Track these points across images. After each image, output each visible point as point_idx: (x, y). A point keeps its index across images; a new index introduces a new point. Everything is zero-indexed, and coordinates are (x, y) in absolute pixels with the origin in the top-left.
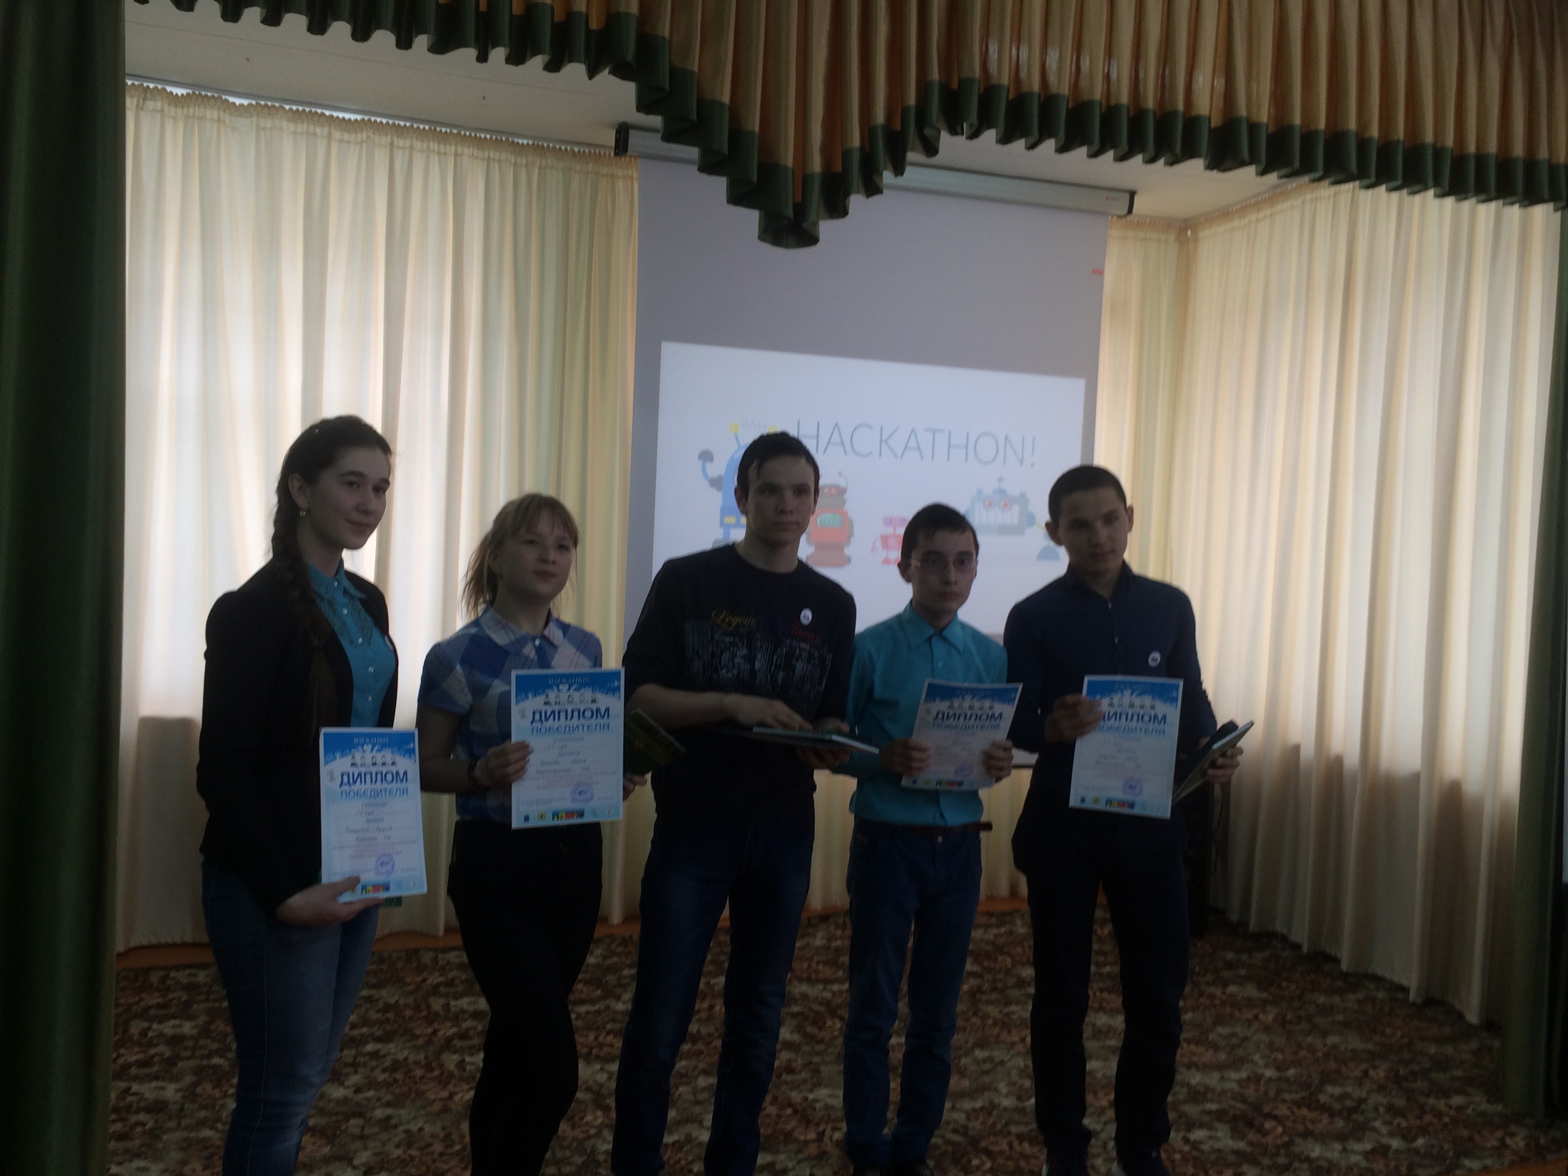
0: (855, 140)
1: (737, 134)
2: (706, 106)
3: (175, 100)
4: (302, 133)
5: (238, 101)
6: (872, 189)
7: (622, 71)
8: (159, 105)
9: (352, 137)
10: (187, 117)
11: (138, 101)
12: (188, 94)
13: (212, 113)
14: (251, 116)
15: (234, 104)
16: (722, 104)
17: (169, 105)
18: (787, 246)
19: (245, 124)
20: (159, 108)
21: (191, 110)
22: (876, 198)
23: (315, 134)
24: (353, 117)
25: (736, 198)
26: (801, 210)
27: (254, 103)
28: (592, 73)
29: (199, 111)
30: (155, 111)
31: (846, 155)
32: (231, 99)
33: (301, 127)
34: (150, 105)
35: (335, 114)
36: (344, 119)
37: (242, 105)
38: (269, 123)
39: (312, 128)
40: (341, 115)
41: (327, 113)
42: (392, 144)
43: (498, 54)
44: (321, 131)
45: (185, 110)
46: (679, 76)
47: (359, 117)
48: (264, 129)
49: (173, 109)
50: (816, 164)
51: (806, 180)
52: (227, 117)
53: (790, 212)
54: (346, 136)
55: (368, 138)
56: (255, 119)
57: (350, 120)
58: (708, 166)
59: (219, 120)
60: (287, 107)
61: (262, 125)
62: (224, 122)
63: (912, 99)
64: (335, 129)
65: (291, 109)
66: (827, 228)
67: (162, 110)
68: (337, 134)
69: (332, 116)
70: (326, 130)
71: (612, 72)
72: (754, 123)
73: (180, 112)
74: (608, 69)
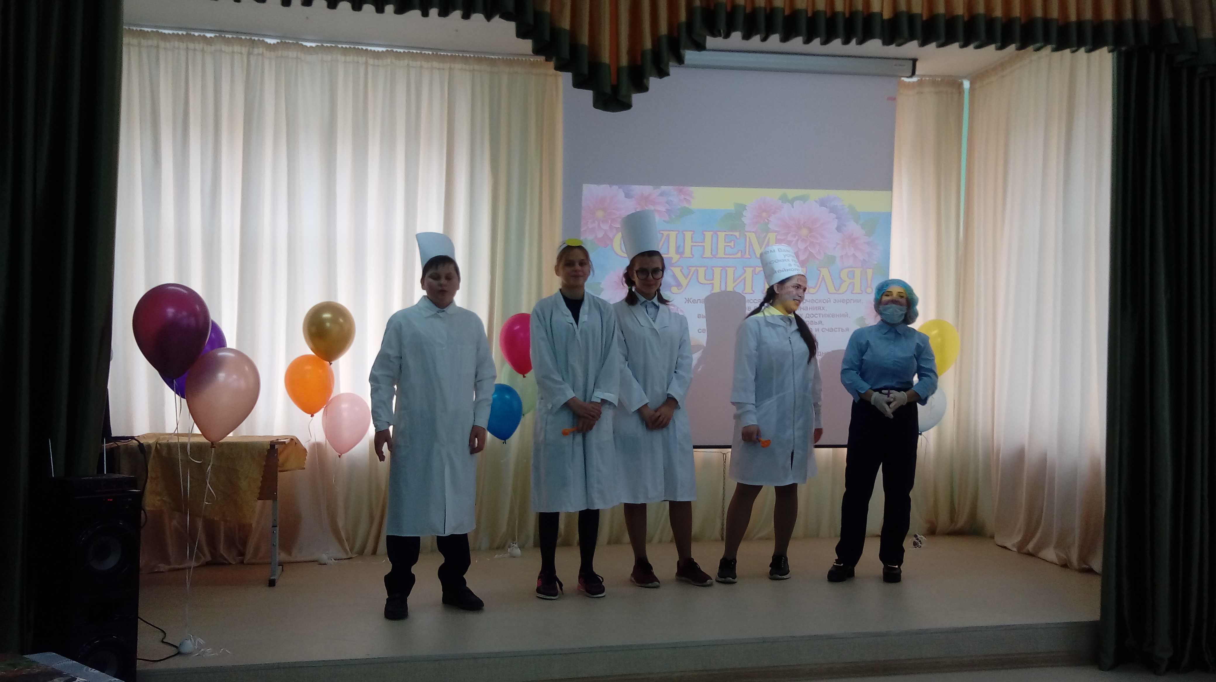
0: (648, 44)
1: (575, 47)
2: (555, 32)
3: (270, 47)
5: (308, 44)
6: (662, 73)
7: (506, 16)
8: (261, 50)
9: (380, 62)
10: (277, 57)
11: (249, 50)
12: (278, 43)
13: (292, 54)
14: (318, 54)
15: (306, 46)
16: (565, 30)
17: (266, 50)
18: (613, 111)
19: (314, 59)
20: (261, 53)
21: (280, 52)
22: (666, 79)
23: (358, 62)
24: (380, 49)
25: (579, 83)
26: (615, 89)
27: (319, 44)
28: (489, 18)
29: (285, 53)
31: (643, 53)
32: (305, 44)
33: (350, 58)
34: (256, 51)
35: (369, 48)
36: (374, 51)
37: (311, 47)
38: (328, 58)
39: (356, 59)
40: (373, 49)
41: (364, 48)
43: (434, 12)
44: (362, 60)
45: (276, 53)
46: (538, 15)
47: (384, 49)
48: (326, 61)
49: (269, 52)
50: (624, 61)
51: (619, 70)
52: (302, 56)
53: (608, 90)
54: (376, 62)
55: (391, 62)
56: (320, 55)
57: (378, 52)
58: (561, 67)
59: (297, 58)
60: (340, 46)
61: (325, 59)
62: (300, 59)
63: (683, 17)
65: (342, 47)
66: (637, 98)
68: (371, 61)
69: (366, 50)
70: (364, 59)
71: (500, 17)
72: (585, 40)
73: (273, 54)
74: (498, 15)
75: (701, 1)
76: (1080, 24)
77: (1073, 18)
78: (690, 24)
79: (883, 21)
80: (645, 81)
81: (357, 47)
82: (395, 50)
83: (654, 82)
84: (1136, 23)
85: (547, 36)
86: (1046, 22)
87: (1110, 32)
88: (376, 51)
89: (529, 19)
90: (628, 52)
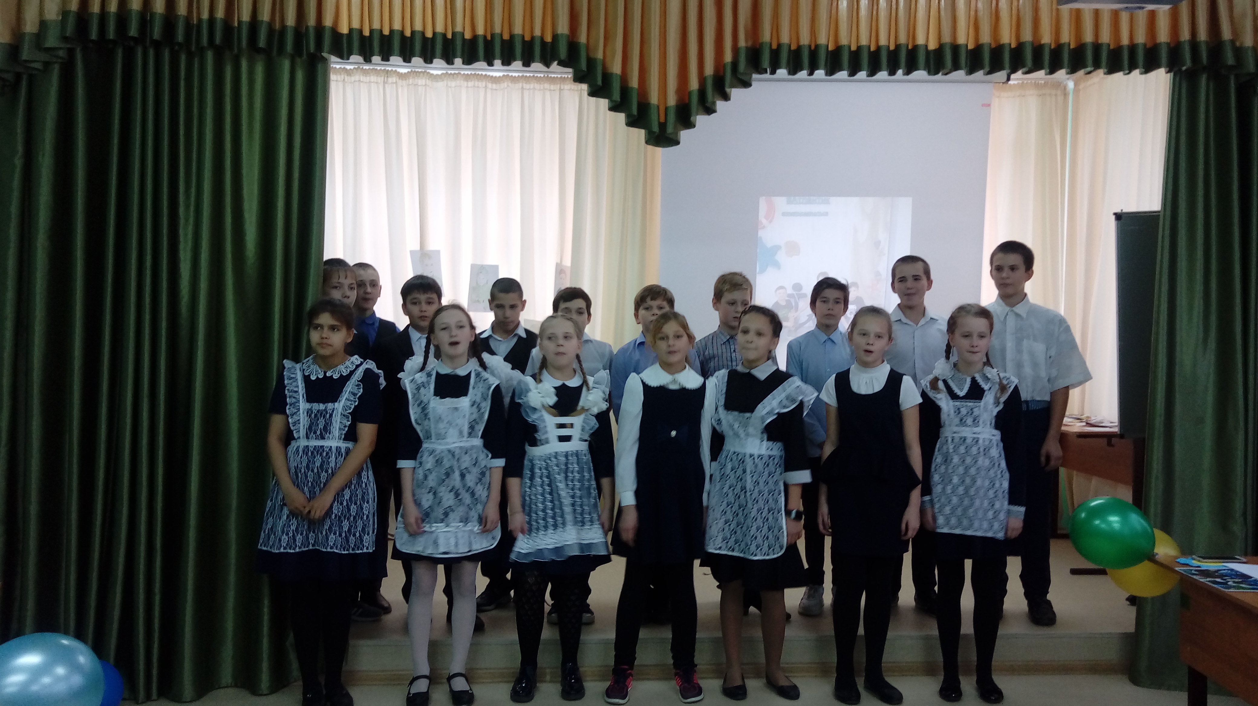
0: (694, 84)
1: (625, 91)
2: (607, 76)
3: (402, 76)
4: (471, 87)
6: (709, 110)
8: (394, 79)
9: (500, 86)
10: (409, 85)
12: (408, 72)
13: (421, 81)
14: (443, 81)
15: (433, 74)
16: (616, 74)
17: (399, 79)
18: (664, 147)
19: (441, 85)
20: (395, 81)
21: (411, 81)
22: (713, 115)
23: (479, 87)
24: (498, 74)
25: (632, 122)
26: (663, 126)
27: (444, 72)
28: (547, 66)
29: (415, 81)
30: (392, 83)
31: (690, 93)
32: (432, 72)
35: (488, 73)
37: (437, 75)
38: (453, 84)
39: (476, 83)
42: (522, 88)
43: (497, 62)
44: (482, 84)
45: (407, 81)
46: (591, 62)
48: (450, 87)
49: (401, 81)
50: (672, 101)
51: (667, 109)
53: (656, 129)
56: (445, 82)
58: (614, 108)
59: (426, 85)
61: (449, 85)
63: (728, 57)
64: (489, 82)
65: (464, 73)
67: (396, 82)
69: (486, 75)
70: (484, 84)
71: (559, 64)
72: (634, 83)
73: (404, 83)
74: (556, 63)
75: (746, 41)
76: (1133, 48)
77: (1125, 41)
78: (735, 64)
79: (928, 52)
80: (692, 119)
81: (477, 73)
83: (701, 120)
84: (1194, 44)
85: (600, 82)
86: (1097, 47)
87: (1164, 55)
88: (494, 75)
89: (583, 65)
90: (675, 92)
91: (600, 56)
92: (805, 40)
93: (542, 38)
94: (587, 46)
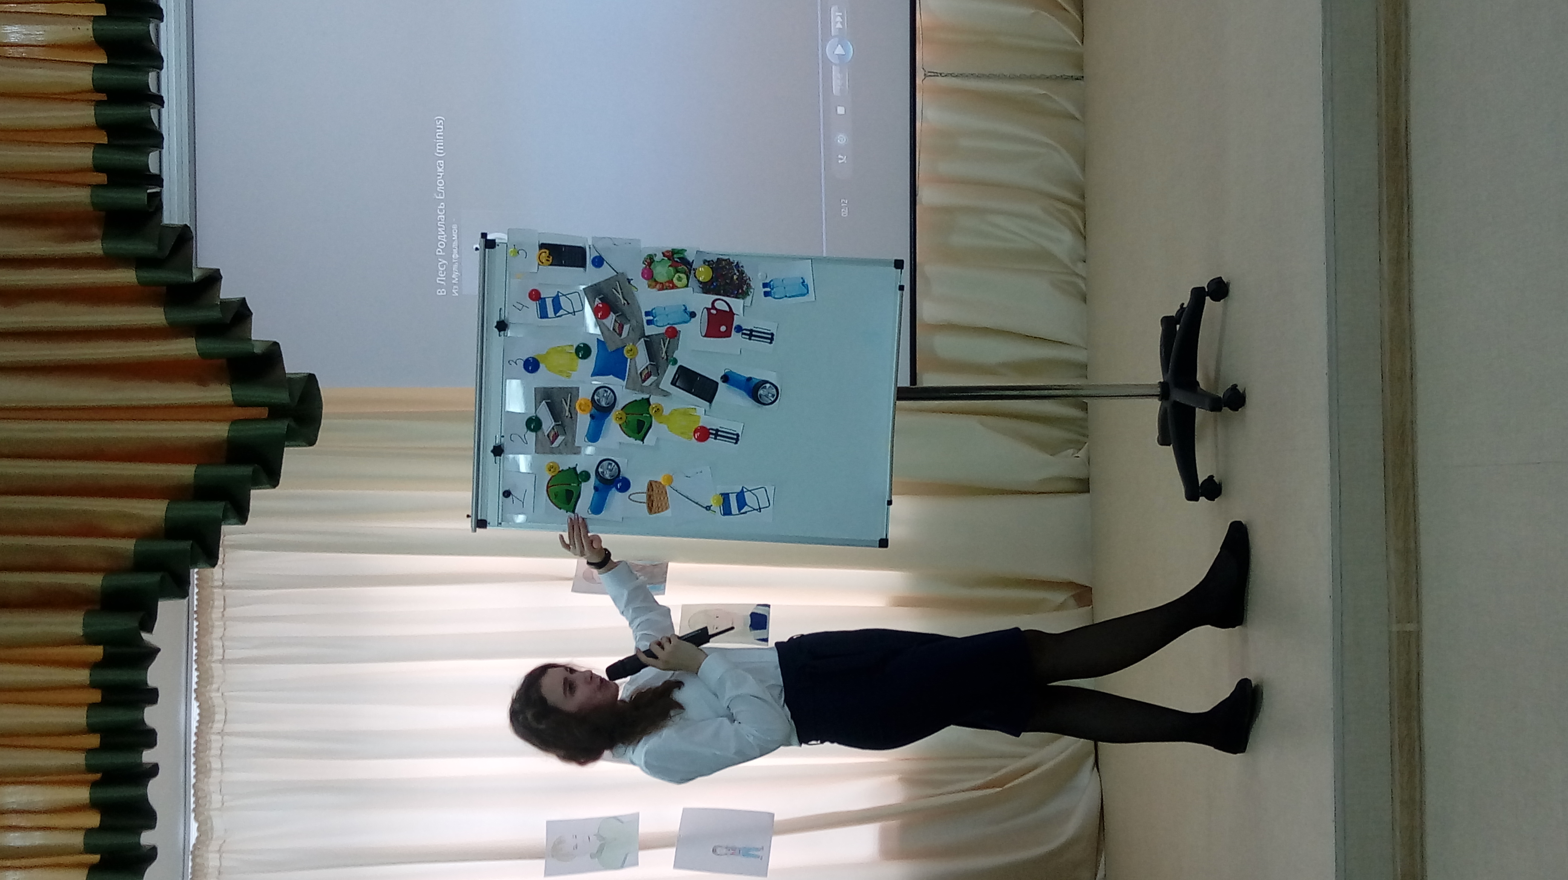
0: (187, 347)
1: (200, 491)
2: (172, 530)
6: (241, 313)
16: (167, 510)
18: (320, 405)
22: (251, 306)
25: (271, 476)
26: (277, 410)
28: (152, 653)
31: (205, 355)
43: (147, 756)
46: (142, 563)
50: (221, 393)
51: (239, 403)
58: (240, 512)
71: (150, 630)
74: (145, 636)
75: (88, 238)
78: (140, 262)
80: (259, 350)
81: (193, 752)
82: (194, 686)
85: (186, 545)
88: (198, 718)
89: (151, 579)
90: (204, 386)
91: (129, 545)
92: (86, 114)
93: (95, 666)
94: (108, 571)
